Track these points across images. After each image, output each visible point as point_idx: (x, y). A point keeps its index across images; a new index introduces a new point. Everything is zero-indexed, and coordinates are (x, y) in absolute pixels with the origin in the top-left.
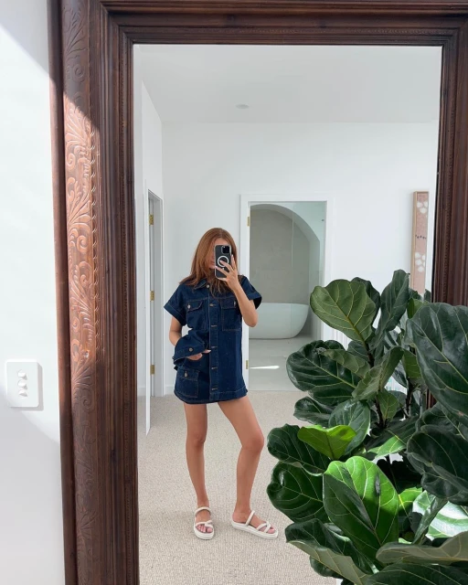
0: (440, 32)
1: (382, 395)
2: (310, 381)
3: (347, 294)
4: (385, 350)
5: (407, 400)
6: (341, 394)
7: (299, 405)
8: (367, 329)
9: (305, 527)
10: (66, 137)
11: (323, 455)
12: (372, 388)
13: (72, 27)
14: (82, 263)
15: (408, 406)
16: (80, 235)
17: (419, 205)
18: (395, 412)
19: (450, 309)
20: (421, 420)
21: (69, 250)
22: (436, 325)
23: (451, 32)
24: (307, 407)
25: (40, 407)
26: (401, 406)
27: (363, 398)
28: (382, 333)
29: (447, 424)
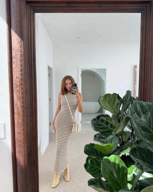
0: (140, 8)
1: (123, 133)
2: (99, 128)
3: (110, 99)
4: (124, 117)
5: (131, 134)
6: (109, 132)
7: (95, 136)
8: (118, 110)
9: (95, 180)
10: (12, 45)
11: (103, 153)
12: (119, 130)
13: (13, 7)
14: (18, 88)
15: (132, 136)
16: (17, 78)
18: (127, 138)
19: (144, 103)
20: (135, 142)
21: (14, 84)
22: (139, 109)
23: (144, 8)
24: (98, 137)
25: (5, 138)
26: (129, 136)
27: (116, 134)
28: (123, 111)
29: (144, 144)
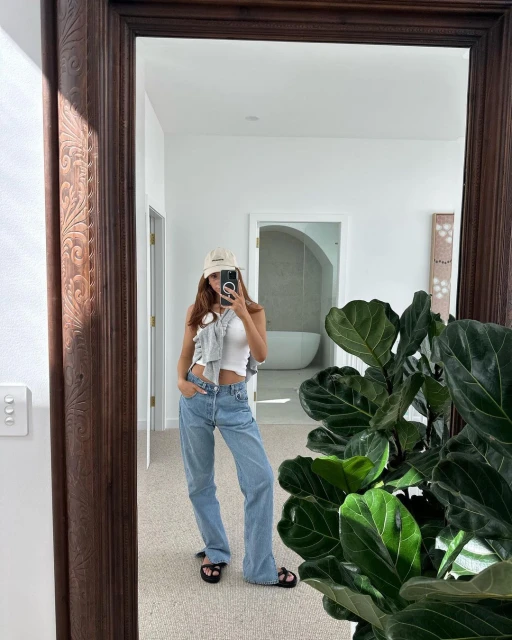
0: (468, 32)
1: (401, 425)
2: (325, 410)
3: (364, 317)
4: (404, 376)
5: (428, 431)
6: (358, 424)
7: (312, 435)
8: (386, 355)
9: (319, 565)
10: (61, 137)
11: (337, 489)
12: (390, 417)
13: (67, 15)
14: (77, 277)
15: (428, 437)
16: (75, 244)
17: (438, 227)
18: (414, 443)
19: (480, 327)
20: (445, 449)
21: (63, 263)
22: (464, 343)
24: (320, 438)
25: (29, 436)
26: (422, 437)
27: (379, 428)
28: (401, 358)
29: (474, 453)
